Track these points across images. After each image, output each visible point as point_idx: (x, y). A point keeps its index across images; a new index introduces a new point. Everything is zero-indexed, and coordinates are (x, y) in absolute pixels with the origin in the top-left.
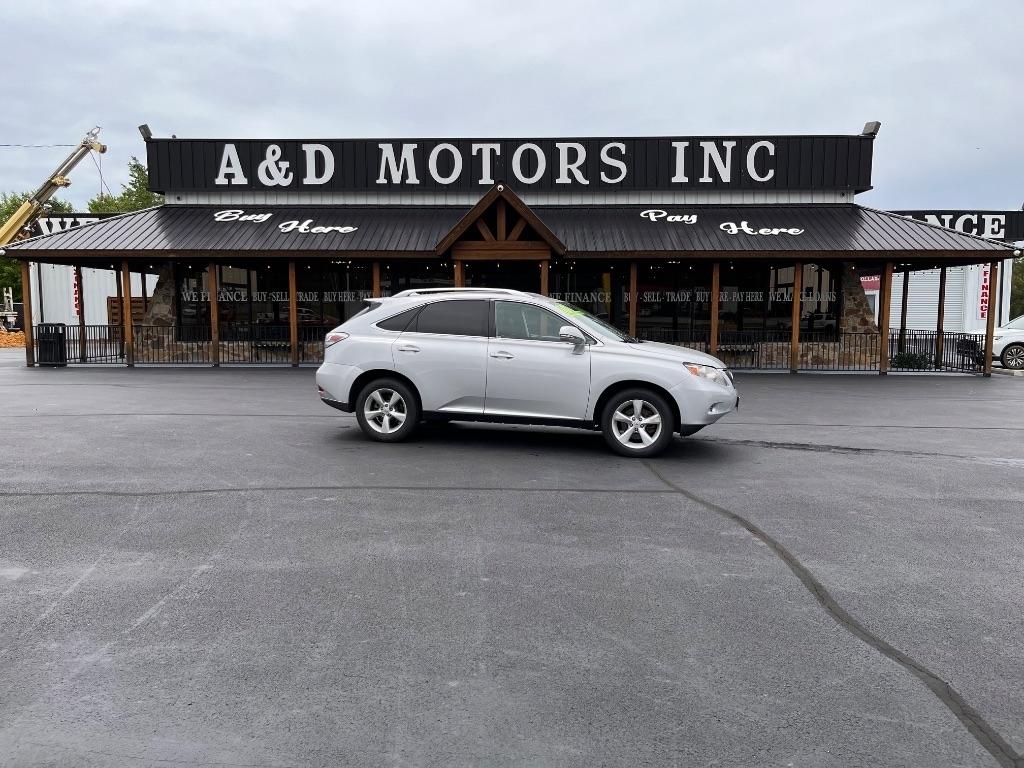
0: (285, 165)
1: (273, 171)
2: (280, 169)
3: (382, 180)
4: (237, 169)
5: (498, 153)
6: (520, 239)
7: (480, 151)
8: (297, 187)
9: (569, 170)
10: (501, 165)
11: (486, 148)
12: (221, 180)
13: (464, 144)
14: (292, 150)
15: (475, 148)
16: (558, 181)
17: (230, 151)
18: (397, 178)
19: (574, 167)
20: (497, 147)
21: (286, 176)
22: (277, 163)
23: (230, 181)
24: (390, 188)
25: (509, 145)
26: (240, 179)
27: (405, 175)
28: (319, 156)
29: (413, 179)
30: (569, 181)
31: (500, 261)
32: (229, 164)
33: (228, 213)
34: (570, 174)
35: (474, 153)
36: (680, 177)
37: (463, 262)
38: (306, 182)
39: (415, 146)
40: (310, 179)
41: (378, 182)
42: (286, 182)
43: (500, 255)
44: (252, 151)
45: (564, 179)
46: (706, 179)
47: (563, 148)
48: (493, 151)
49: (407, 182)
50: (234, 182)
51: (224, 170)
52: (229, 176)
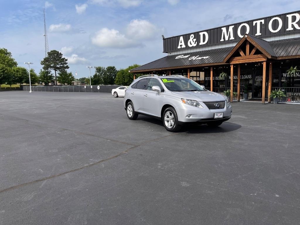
0: (195, 40)
1: (192, 42)
3: (222, 40)
4: (183, 44)
5: (263, 23)
6: (254, 54)
7: (256, 24)
9: (292, 25)
10: (264, 27)
11: (258, 22)
12: (179, 47)
13: (250, 22)
14: (197, 35)
15: (254, 23)
16: (287, 30)
17: (181, 38)
18: (227, 39)
19: (294, 23)
20: (263, 21)
21: (195, 43)
22: (193, 40)
23: (181, 47)
24: (225, 42)
25: (267, 19)
26: (184, 46)
27: (229, 37)
28: (204, 35)
29: (232, 38)
30: (292, 29)
32: (181, 42)
33: (179, 56)
34: (293, 26)
35: (254, 25)
37: (234, 65)
38: (200, 44)
39: (233, 26)
40: (202, 43)
42: (195, 45)
43: (247, 61)
44: (187, 37)
45: (290, 28)
47: (290, 16)
48: (261, 23)
49: (230, 39)
51: (180, 44)
52: (181, 46)
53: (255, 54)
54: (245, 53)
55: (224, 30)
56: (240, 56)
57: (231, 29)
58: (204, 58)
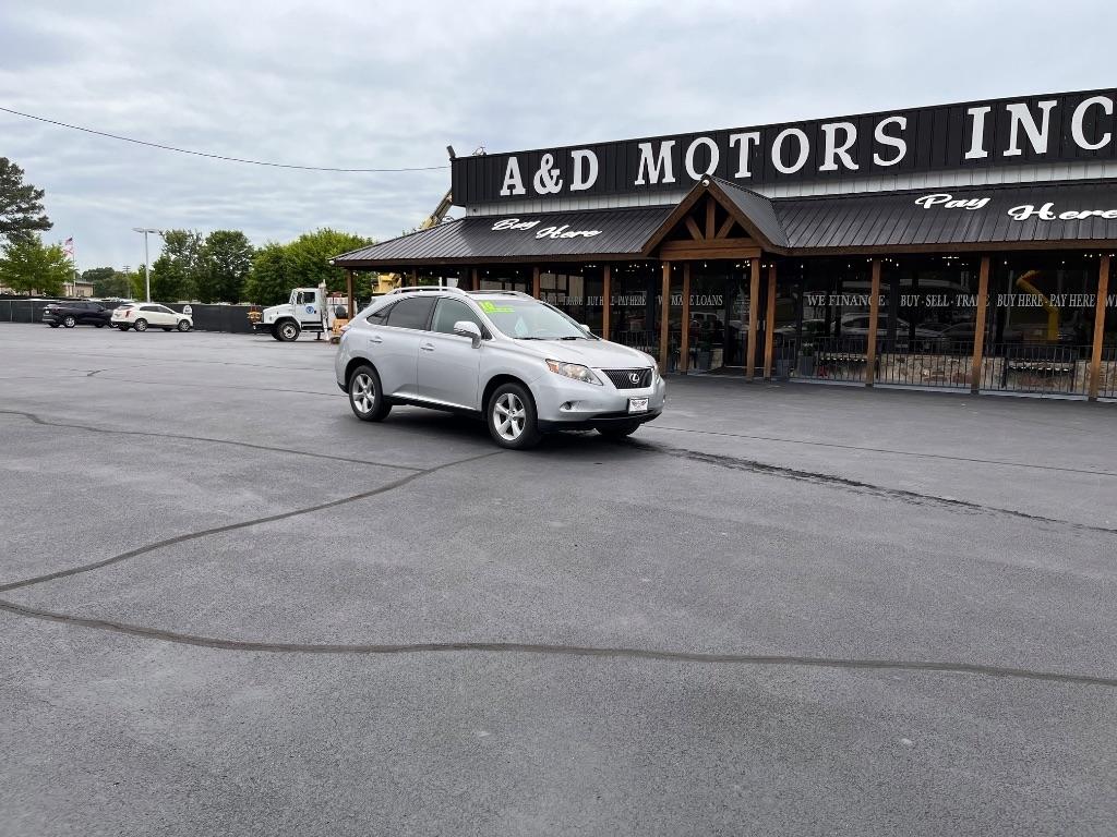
0: (556, 173)
1: (547, 180)
2: (552, 177)
3: (640, 181)
4: (517, 180)
5: (757, 142)
7: (738, 142)
8: (566, 194)
9: (836, 155)
10: (760, 155)
11: (744, 138)
12: (505, 192)
13: (721, 136)
14: (562, 157)
15: (733, 138)
16: (822, 168)
17: (513, 163)
18: (654, 179)
19: (841, 151)
20: (756, 136)
21: (557, 184)
22: (549, 171)
23: (512, 192)
24: (648, 189)
25: (769, 132)
26: (520, 190)
27: (662, 175)
28: (585, 160)
29: (669, 178)
30: (835, 167)
31: (708, 261)
32: (512, 177)
33: (506, 222)
34: (837, 159)
35: (732, 145)
36: (977, 151)
37: (672, 264)
38: (573, 188)
39: (673, 143)
40: (577, 185)
41: (636, 183)
42: (556, 190)
43: (709, 255)
44: (530, 161)
45: (829, 165)
46: (1013, 150)
47: (830, 130)
48: (751, 141)
49: (664, 181)
50: (515, 192)
51: (507, 181)
52: (511, 187)
53: (729, 236)
54: (703, 232)
55: (647, 149)
56: (689, 237)
57: (666, 148)
58: (586, 234)
